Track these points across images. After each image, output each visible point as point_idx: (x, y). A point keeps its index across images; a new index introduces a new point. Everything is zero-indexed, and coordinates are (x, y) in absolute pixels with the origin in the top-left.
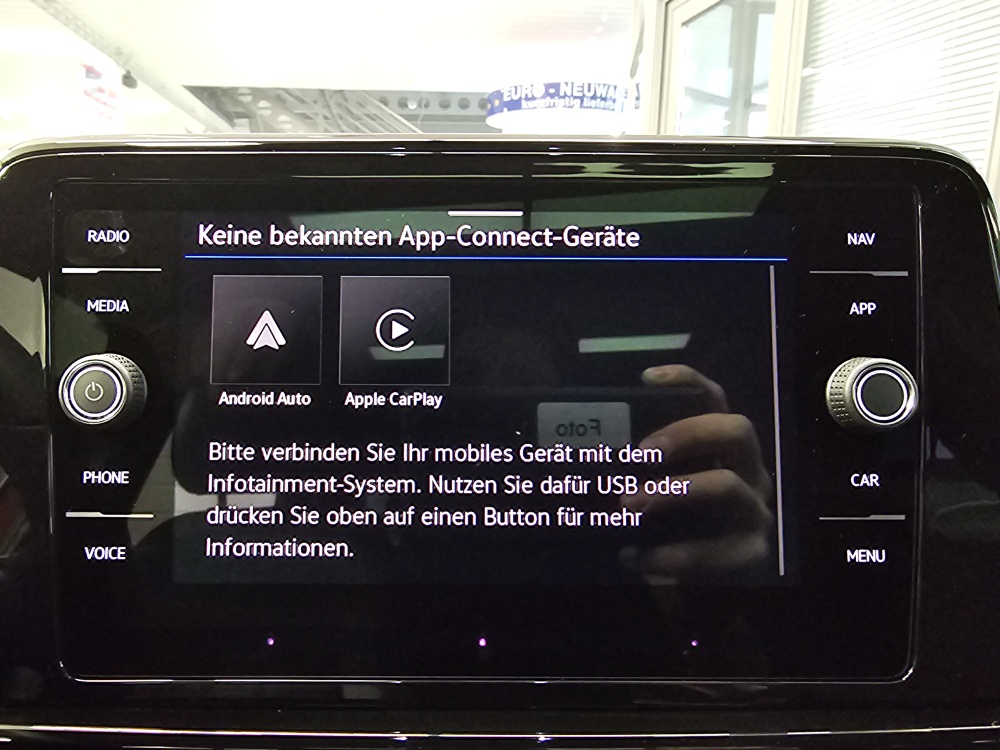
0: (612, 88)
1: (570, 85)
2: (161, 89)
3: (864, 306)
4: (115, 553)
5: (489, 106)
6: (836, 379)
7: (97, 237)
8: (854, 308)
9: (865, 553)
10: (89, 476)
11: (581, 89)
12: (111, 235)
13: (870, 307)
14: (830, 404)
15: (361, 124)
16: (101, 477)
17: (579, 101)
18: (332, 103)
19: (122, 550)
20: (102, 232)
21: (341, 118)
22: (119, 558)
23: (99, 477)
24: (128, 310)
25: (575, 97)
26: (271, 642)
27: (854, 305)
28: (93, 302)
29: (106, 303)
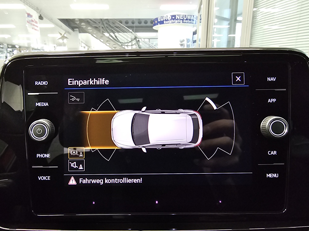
0: (192, 16)
1: (179, 16)
2: (51, 20)
3: (272, 100)
4: (47, 178)
5: (154, 23)
6: (264, 123)
7: (38, 84)
8: (269, 101)
9: (272, 175)
10: (38, 155)
11: (182, 17)
12: (42, 83)
13: (274, 100)
14: (262, 130)
15: (114, 29)
16: (42, 156)
17: (182, 21)
18: (104, 23)
19: (49, 177)
20: (39, 82)
21: (107, 27)
22: (48, 179)
23: (41, 156)
24: (48, 105)
25: (181, 20)
26: (94, 203)
27: (269, 99)
28: (38, 103)
29: (41, 104)
